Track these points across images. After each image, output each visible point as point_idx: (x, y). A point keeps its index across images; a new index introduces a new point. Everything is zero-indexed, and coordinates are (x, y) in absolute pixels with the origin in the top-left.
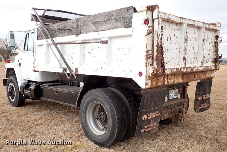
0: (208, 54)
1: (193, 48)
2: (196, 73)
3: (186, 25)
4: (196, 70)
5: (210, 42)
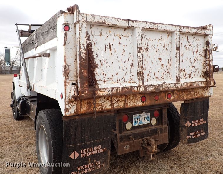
1: (160, 59)
2: (170, 92)
3: (141, 29)
4: (166, 89)
5: (195, 50)
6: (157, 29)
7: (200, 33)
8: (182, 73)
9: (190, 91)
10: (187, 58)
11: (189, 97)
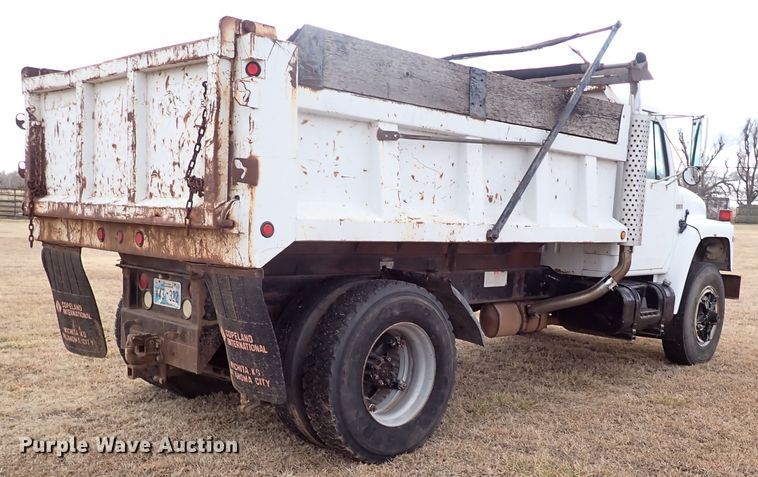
0: (174, 164)
1: (114, 146)
2: (142, 230)
5: (183, 113)
6: (99, 77)
7: (179, 58)
8: (156, 180)
9: (183, 237)
10: (164, 141)
11: (182, 253)
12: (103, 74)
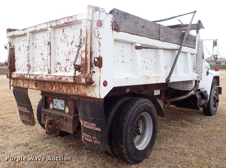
0: (67, 60)
2: (53, 83)
4: (40, 79)
5: (70, 41)
6: (36, 30)
7: (69, 21)
8: (59, 66)
9: (70, 86)
10: (62, 52)
11: (69, 92)
12: (37, 29)
